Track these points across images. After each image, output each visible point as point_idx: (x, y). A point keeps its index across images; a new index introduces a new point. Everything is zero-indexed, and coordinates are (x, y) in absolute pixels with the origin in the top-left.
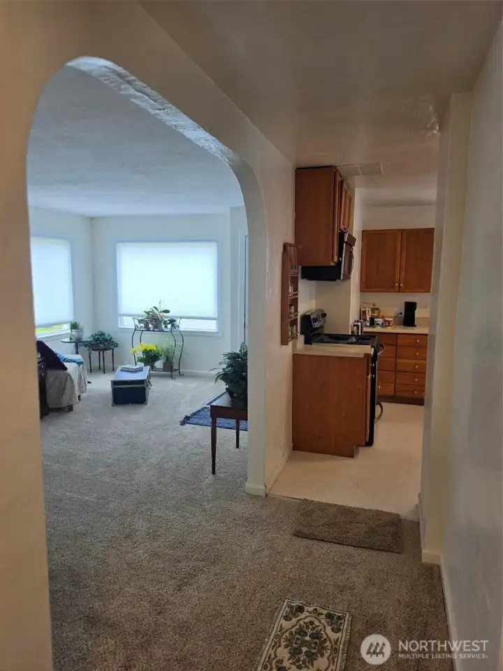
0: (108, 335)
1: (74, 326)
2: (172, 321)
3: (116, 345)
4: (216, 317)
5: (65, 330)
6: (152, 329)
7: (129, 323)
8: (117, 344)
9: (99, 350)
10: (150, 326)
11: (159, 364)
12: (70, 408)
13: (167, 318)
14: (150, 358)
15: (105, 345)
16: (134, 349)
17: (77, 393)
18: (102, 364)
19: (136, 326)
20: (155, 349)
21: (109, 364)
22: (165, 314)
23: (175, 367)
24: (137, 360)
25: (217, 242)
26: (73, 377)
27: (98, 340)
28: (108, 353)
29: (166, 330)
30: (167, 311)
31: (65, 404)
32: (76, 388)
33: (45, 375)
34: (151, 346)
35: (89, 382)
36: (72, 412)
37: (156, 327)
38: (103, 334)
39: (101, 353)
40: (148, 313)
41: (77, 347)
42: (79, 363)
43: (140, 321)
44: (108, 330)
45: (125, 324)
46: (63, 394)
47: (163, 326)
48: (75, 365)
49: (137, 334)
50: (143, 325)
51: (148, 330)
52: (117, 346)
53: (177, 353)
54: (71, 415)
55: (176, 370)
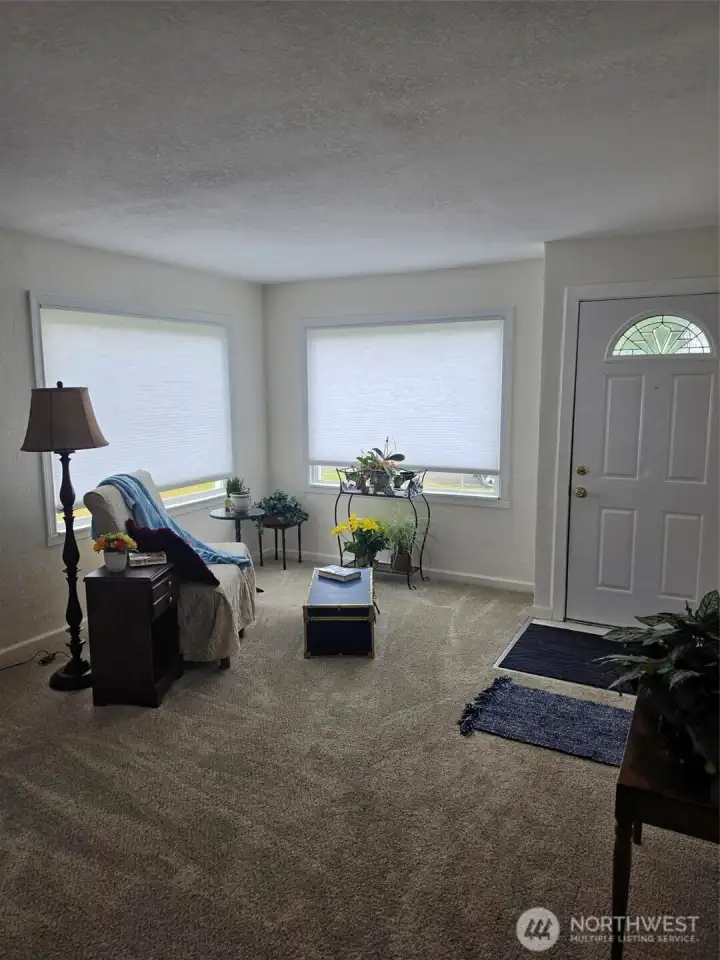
0: (293, 499)
1: (234, 487)
2: (409, 475)
3: (305, 517)
4: (498, 468)
5: (218, 491)
6: (371, 491)
7: (327, 478)
8: (307, 515)
9: (275, 526)
10: (367, 484)
11: (383, 557)
12: (225, 664)
13: (398, 469)
14: (366, 545)
15: (286, 518)
16: (338, 528)
17: (237, 627)
18: (280, 549)
19: (342, 484)
20: (376, 527)
21: (292, 551)
22: (396, 463)
23: (414, 563)
24: (343, 548)
25: (504, 318)
26: (230, 600)
27: (274, 507)
28: (292, 532)
29: (397, 493)
30: (399, 457)
31: (213, 653)
32: (236, 615)
33: (177, 598)
34: (369, 524)
35: (259, 591)
36: (227, 672)
37: (378, 487)
38: (281, 498)
39: (280, 531)
40: (364, 461)
41: (238, 526)
42: (242, 565)
43: (350, 476)
44: (291, 492)
45: (320, 478)
46: (210, 635)
47: (392, 485)
48: (234, 568)
49: (344, 499)
50: (354, 483)
51: (365, 493)
52: (307, 520)
53: (420, 538)
54: (225, 680)
55: (417, 569)
